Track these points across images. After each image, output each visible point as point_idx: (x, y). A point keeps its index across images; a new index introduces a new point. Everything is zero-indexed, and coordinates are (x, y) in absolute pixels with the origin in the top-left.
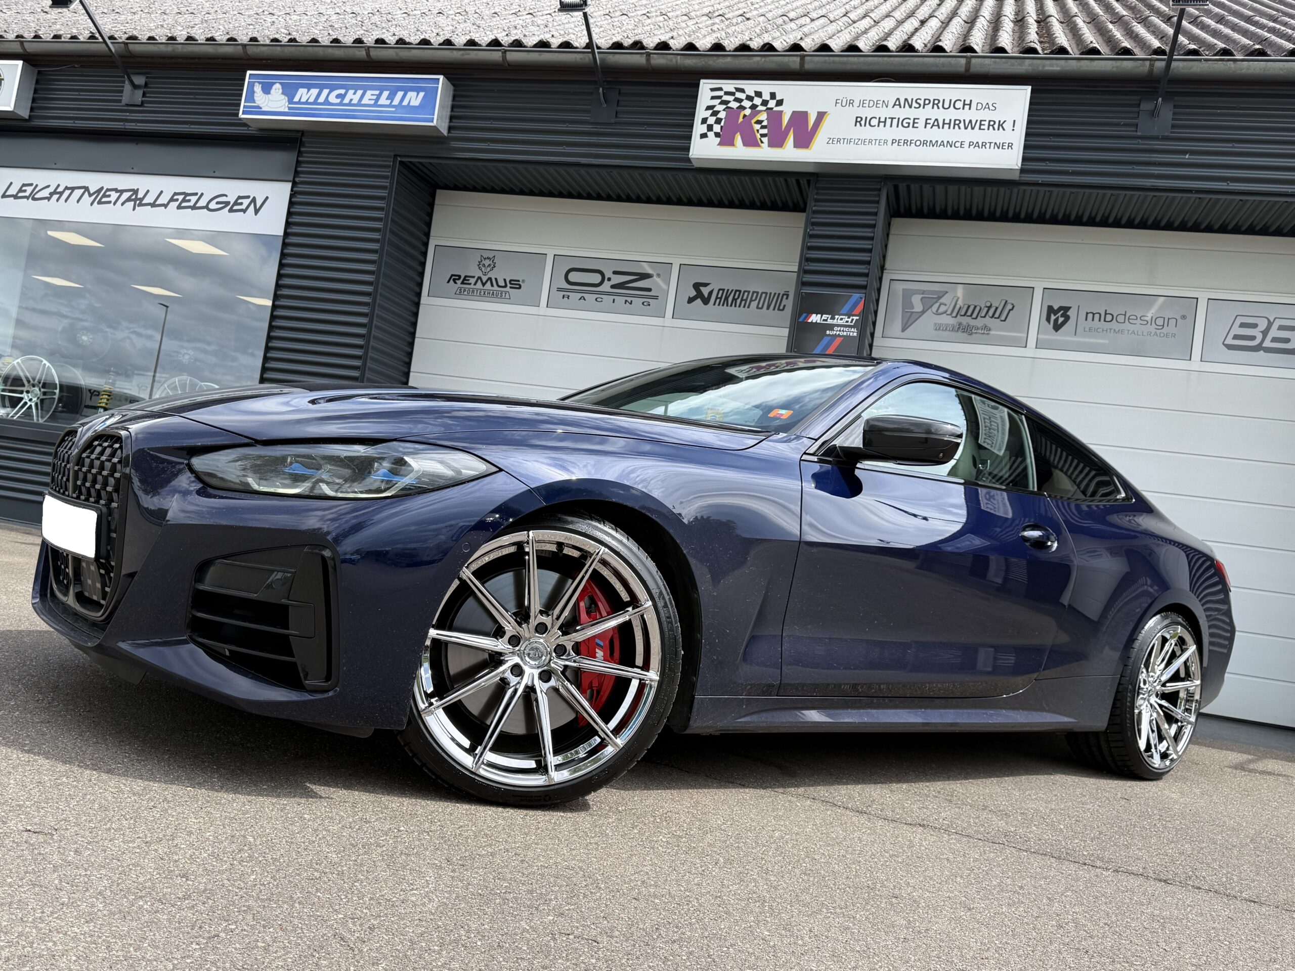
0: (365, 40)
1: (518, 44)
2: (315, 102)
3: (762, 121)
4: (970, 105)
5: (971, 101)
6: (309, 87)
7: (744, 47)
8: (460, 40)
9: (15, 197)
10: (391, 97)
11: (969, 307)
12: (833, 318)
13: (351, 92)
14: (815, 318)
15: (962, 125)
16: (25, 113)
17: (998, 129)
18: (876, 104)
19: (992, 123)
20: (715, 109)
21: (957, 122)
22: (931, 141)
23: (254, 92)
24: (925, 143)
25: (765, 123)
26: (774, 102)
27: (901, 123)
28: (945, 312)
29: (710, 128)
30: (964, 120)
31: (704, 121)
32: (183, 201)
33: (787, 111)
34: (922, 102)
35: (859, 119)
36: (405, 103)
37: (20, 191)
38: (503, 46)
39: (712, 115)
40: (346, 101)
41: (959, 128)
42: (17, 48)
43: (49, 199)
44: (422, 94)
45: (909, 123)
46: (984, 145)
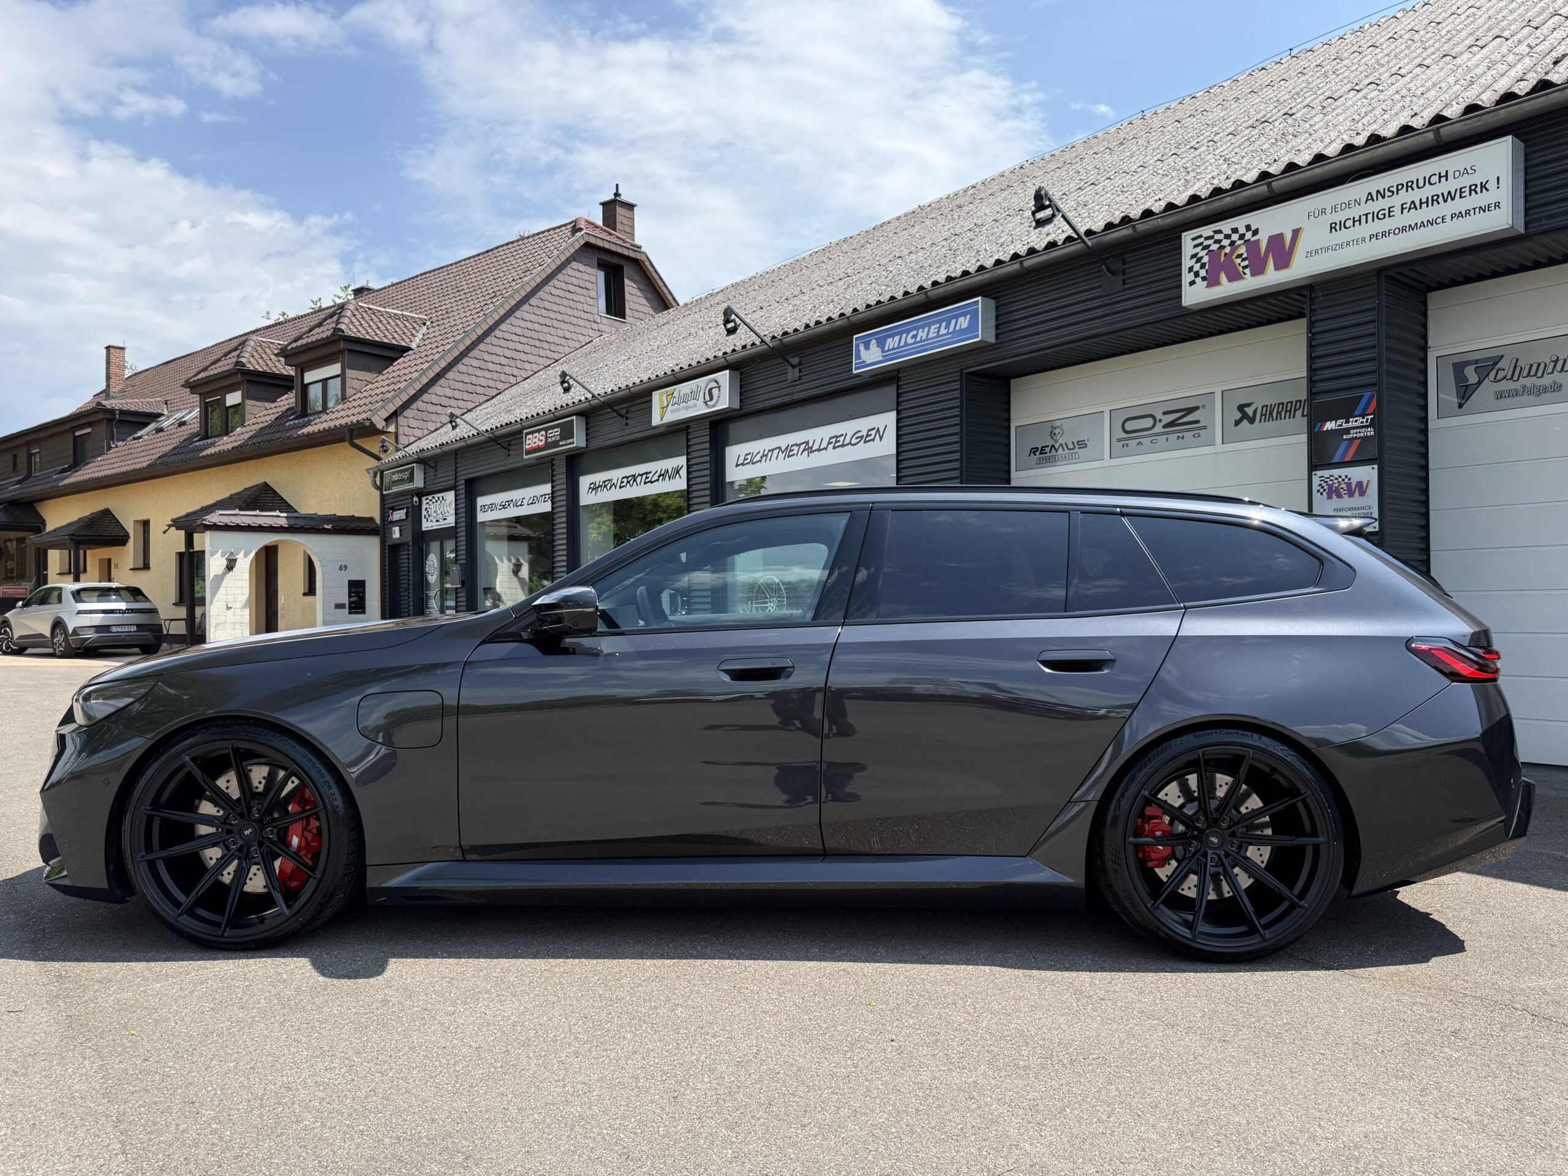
0: (925, 285)
1: (1032, 251)
2: (899, 347)
3: (1242, 254)
4: (1446, 176)
5: (1447, 172)
6: (893, 336)
7: (1217, 191)
8: (989, 263)
9: (743, 464)
10: (947, 327)
11: (1531, 366)
12: (1347, 422)
13: (921, 330)
14: (1330, 426)
15: (1441, 199)
16: (737, 406)
17: (1481, 191)
18: (1348, 205)
19: (1473, 189)
20: (1199, 256)
21: (1435, 198)
22: (1410, 225)
23: (859, 351)
24: (1404, 229)
25: (1245, 256)
26: (1250, 233)
27: (1376, 216)
28: (1505, 378)
29: (1197, 274)
30: (1443, 194)
31: (1191, 269)
32: (836, 442)
33: (1263, 238)
34: (1394, 189)
35: (1333, 225)
36: (957, 328)
37: (745, 459)
38: (1022, 257)
39: (1196, 262)
40: (918, 339)
41: (1438, 203)
42: (726, 363)
43: (760, 461)
44: (968, 317)
45: (1384, 214)
46: (1468, 212)
